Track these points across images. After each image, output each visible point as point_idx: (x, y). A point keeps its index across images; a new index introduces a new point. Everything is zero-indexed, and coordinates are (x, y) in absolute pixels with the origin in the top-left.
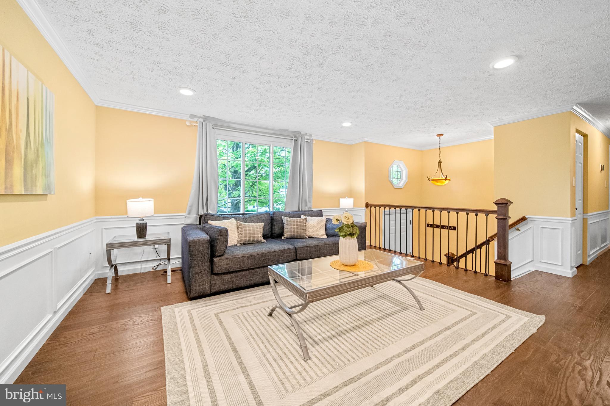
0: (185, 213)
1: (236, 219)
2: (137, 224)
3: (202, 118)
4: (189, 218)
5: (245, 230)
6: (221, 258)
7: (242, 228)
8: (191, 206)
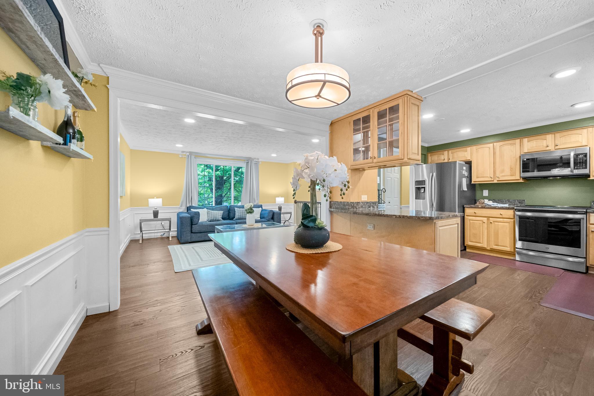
0: (179, 206)
1: (207, 209)
2: (153, 211)
3: (188, 152)
4: (181, 208)
5: (212, 214)
6: (196, 225)
7: (209, 213)
8: (182, 202)
